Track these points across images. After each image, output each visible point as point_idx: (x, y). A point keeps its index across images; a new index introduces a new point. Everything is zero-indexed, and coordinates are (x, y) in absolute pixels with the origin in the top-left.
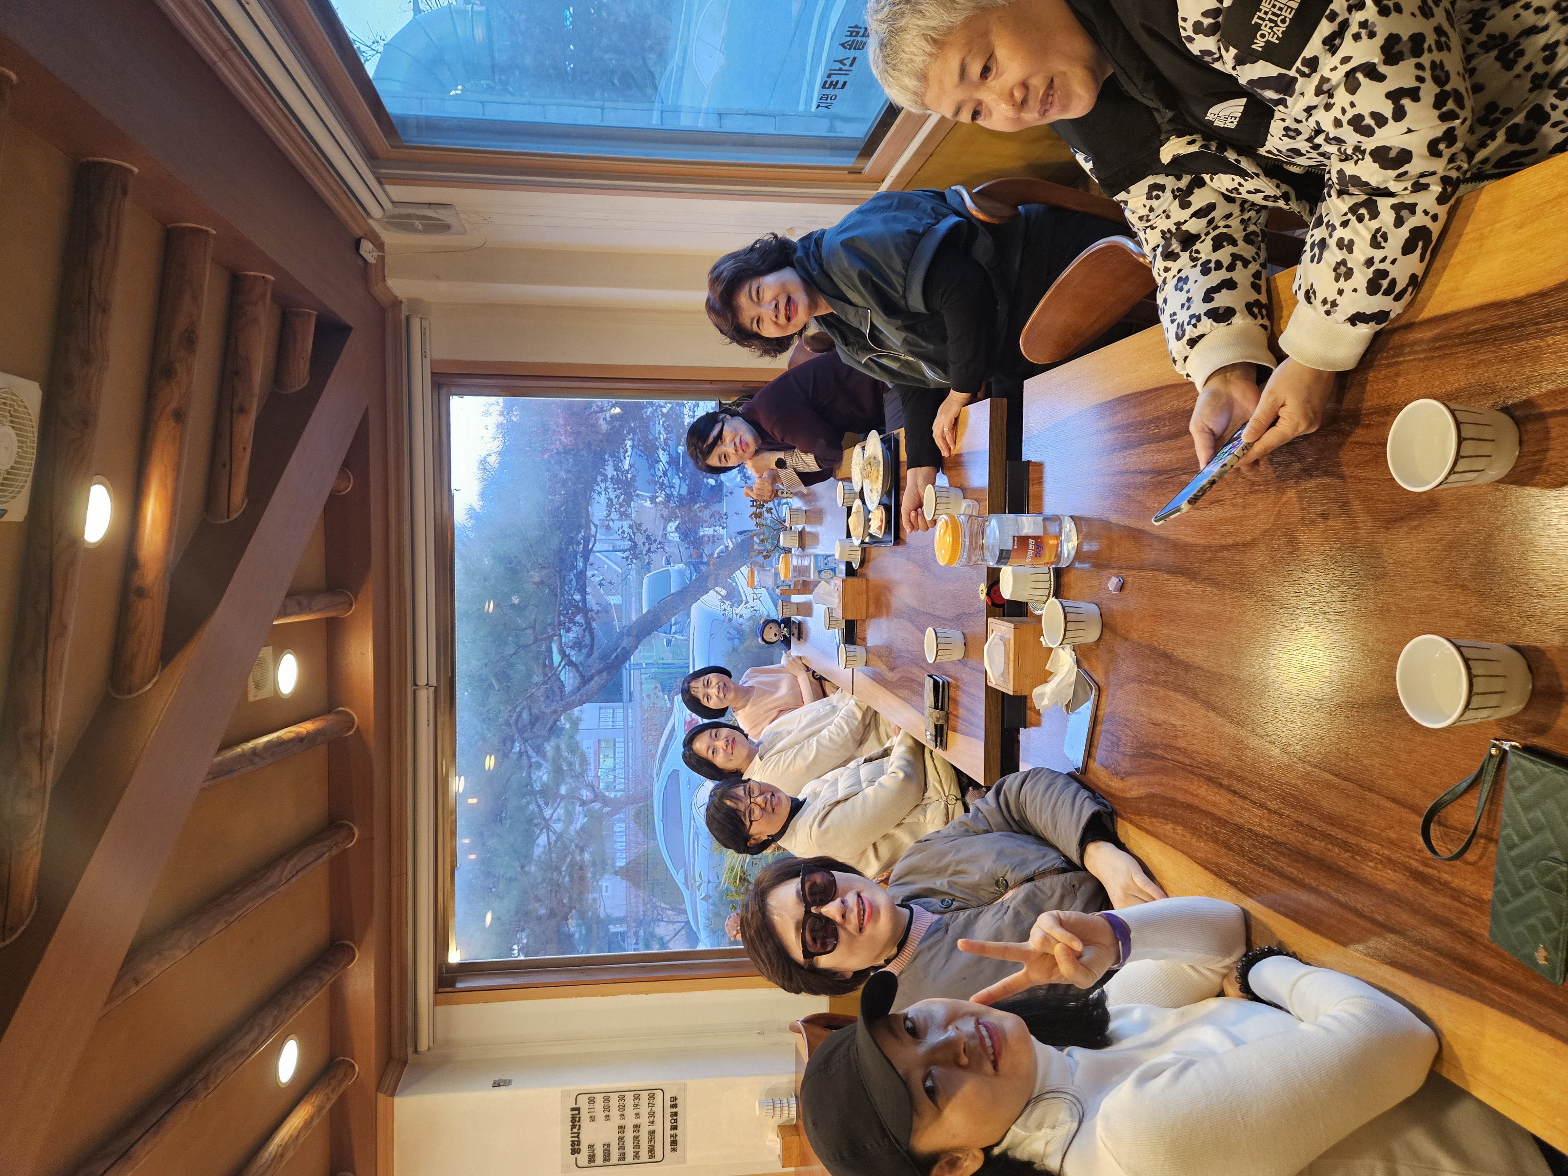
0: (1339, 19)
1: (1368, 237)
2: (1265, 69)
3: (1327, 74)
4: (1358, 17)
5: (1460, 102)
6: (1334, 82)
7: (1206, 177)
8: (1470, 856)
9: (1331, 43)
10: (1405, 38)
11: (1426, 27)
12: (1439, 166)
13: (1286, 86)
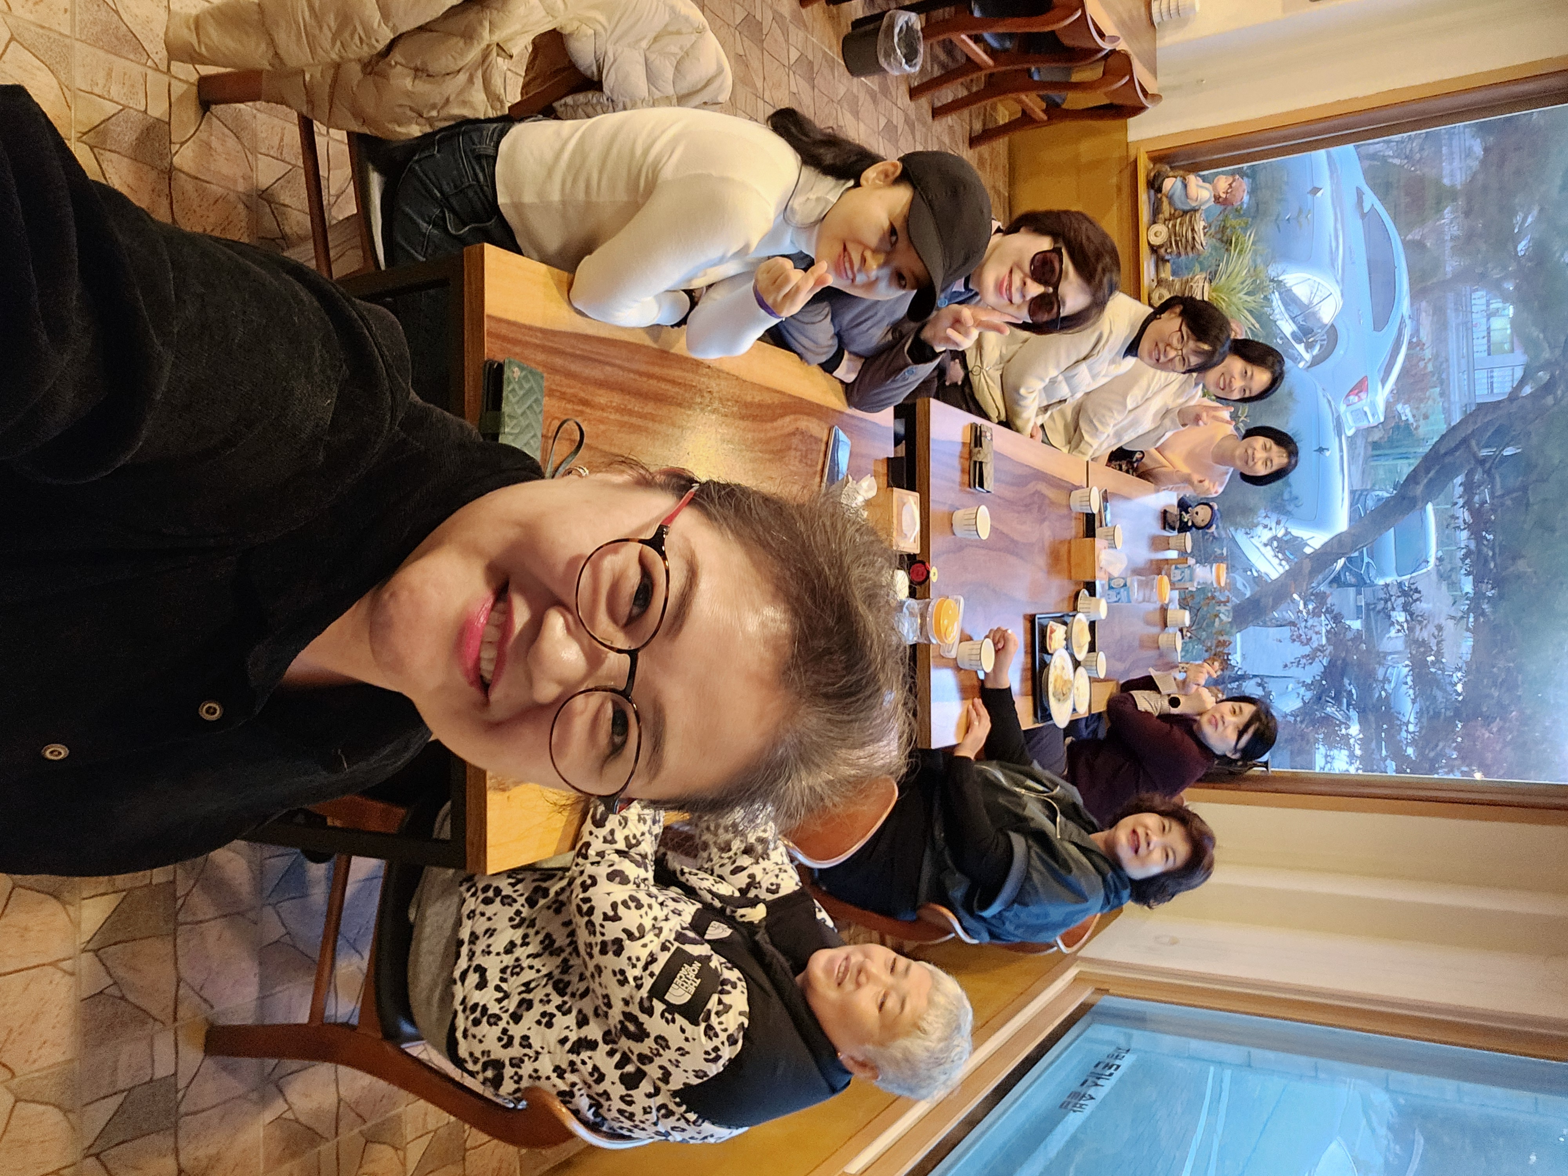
0: (648, 972)
1: (629, 823)
2: (696, 950)
3: (655, 939)
4: (637, 972)
5: (579, 908)
6: (652, 934)
7: (737, 894)
8: (556, 423)
9: (652, 959)
10: (611, 953)
11: (599, 959)
12: (590, 869)
13: (680, 937)
